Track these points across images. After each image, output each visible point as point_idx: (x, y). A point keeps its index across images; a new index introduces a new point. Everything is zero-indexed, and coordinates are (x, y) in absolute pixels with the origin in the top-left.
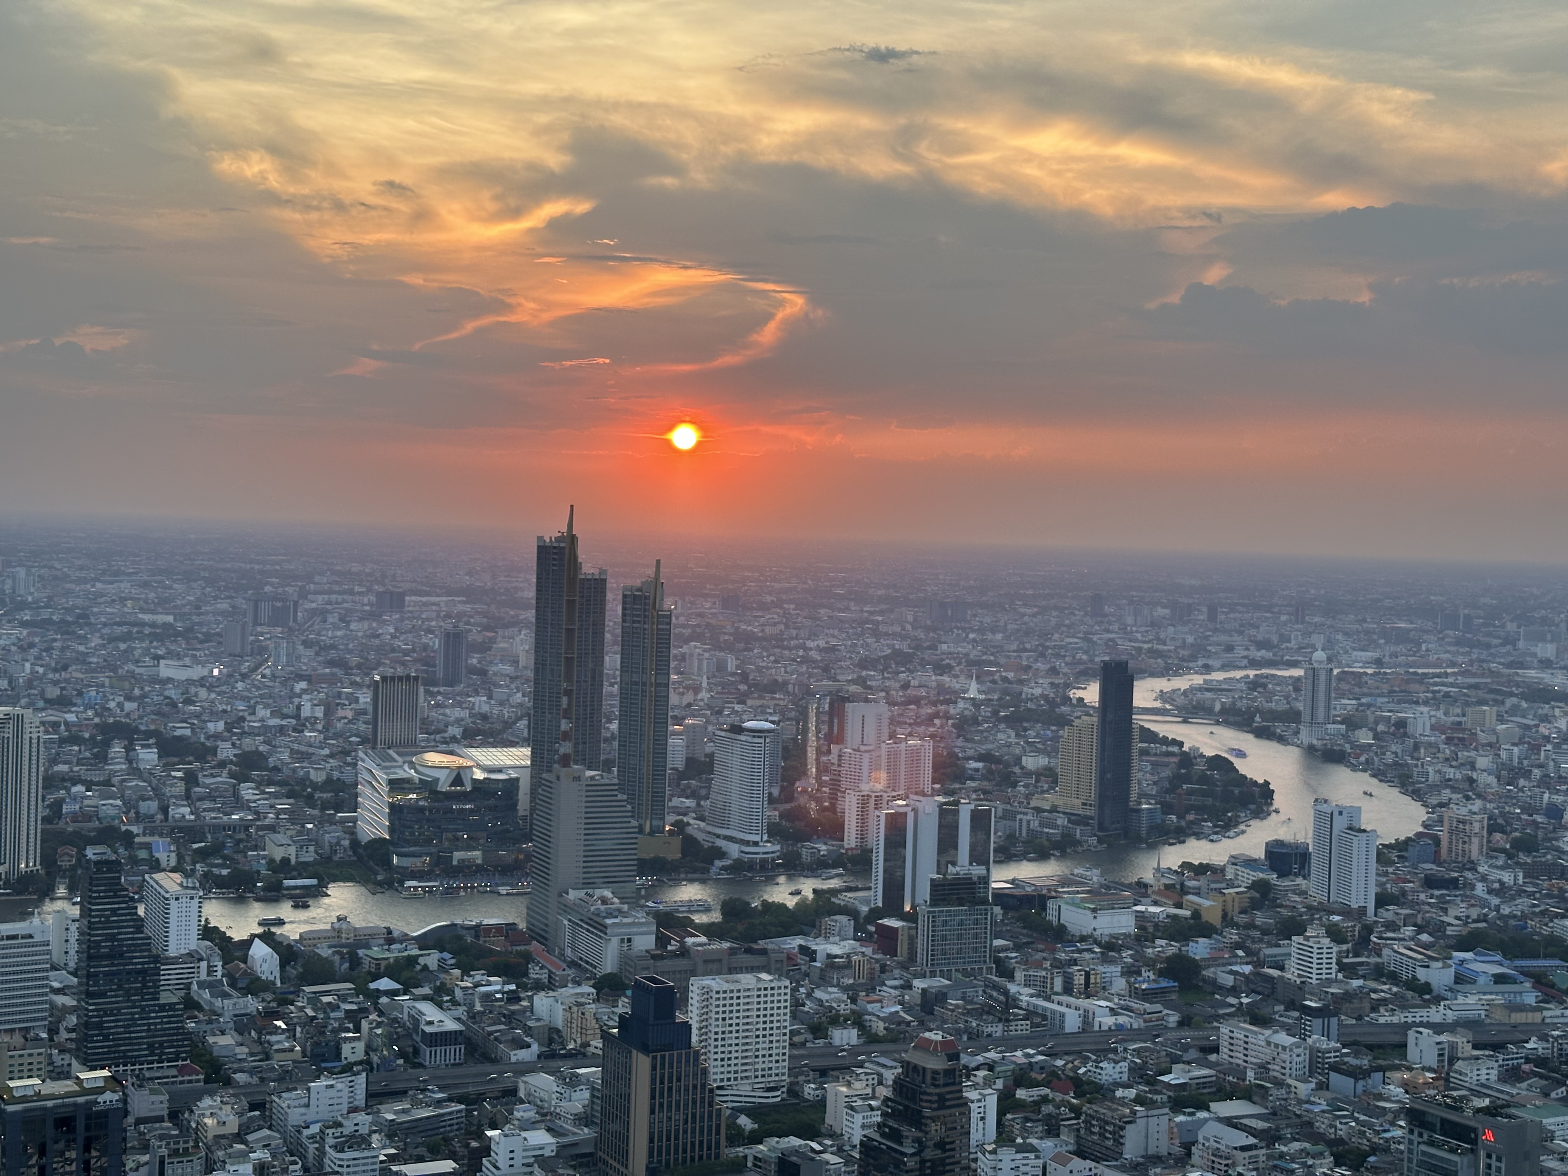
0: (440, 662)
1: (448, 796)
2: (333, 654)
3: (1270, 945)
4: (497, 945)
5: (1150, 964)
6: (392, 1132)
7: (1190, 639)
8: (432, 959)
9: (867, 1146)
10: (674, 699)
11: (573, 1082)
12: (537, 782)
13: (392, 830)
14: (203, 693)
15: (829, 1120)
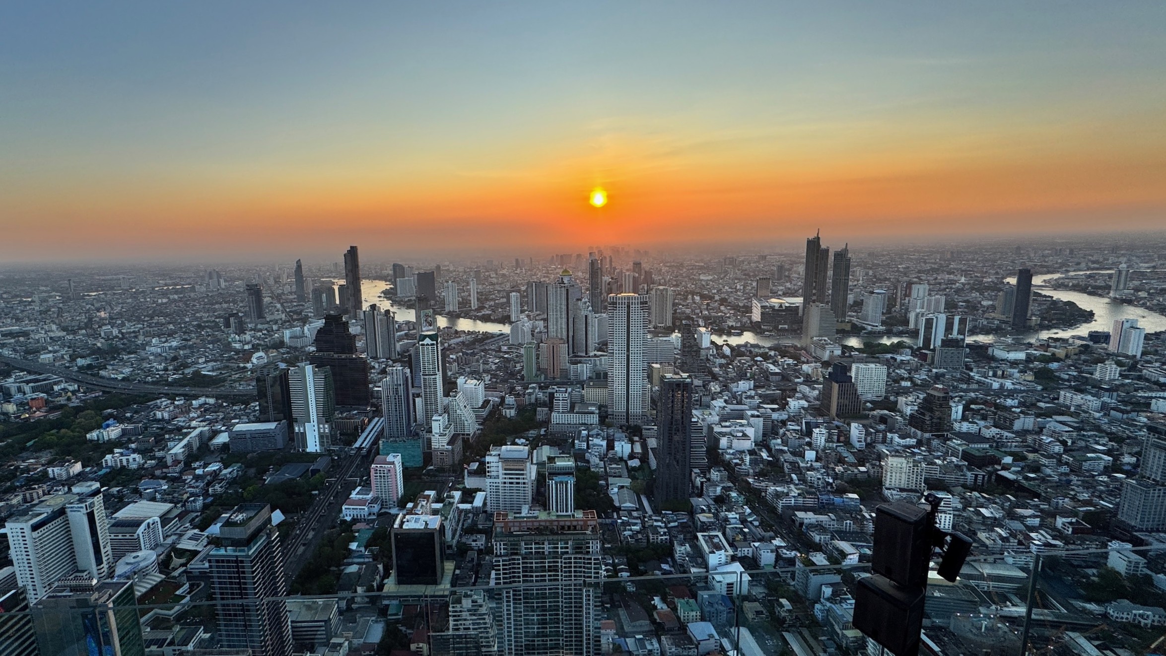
0: (776, 273)
1: (778, 310)
2: (746, 272)
3: (1086, 366)
4: (792, 350)
5: (1031, 369)
6: (760, 396)
7: (1059, 261)
8: (772, 353)
9: (912, 416)
10: (850, 283)
11: (814, 389)
12: (804, 307)
13: (761, 319)
14: (711, 283)
15: (898, 407)
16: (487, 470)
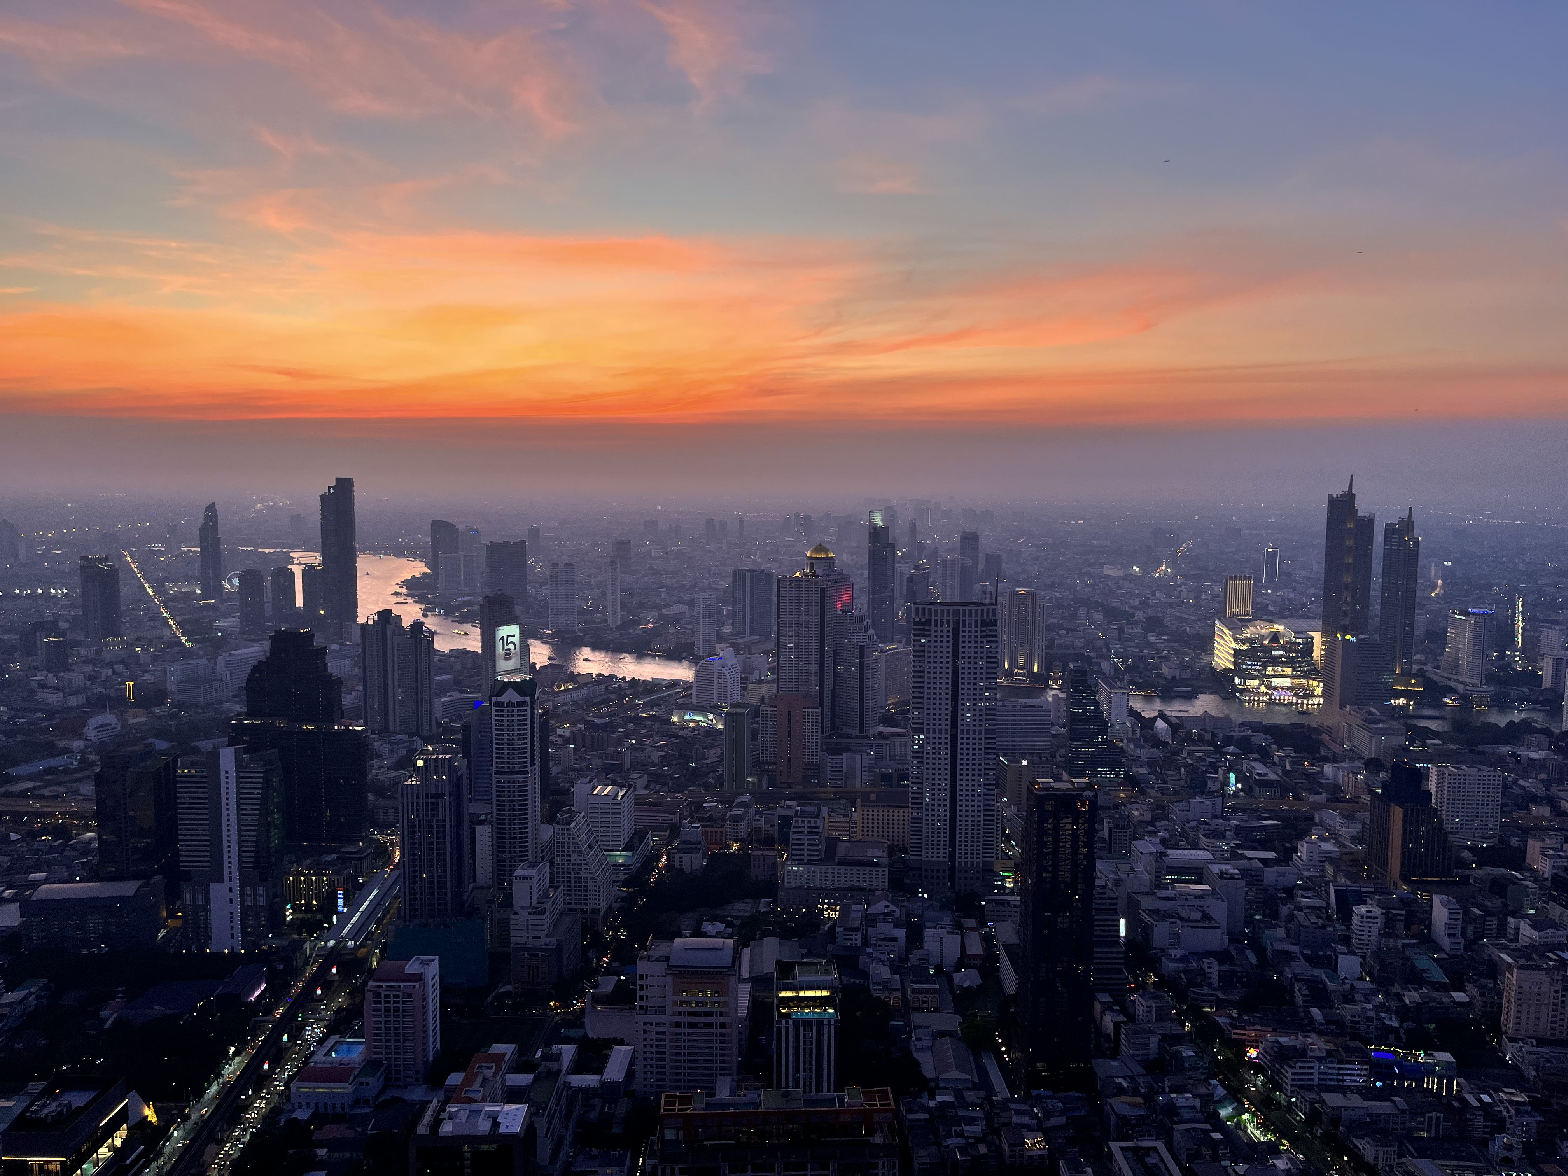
0: (1264, 567)
6: (1238, 831)
8: (1260, 738)
9: (1556, 879)
11: (1351, 819)
13: (1235, 663)
14: (1126, 584)
15: (1528, 860)
16: (639, 993)
